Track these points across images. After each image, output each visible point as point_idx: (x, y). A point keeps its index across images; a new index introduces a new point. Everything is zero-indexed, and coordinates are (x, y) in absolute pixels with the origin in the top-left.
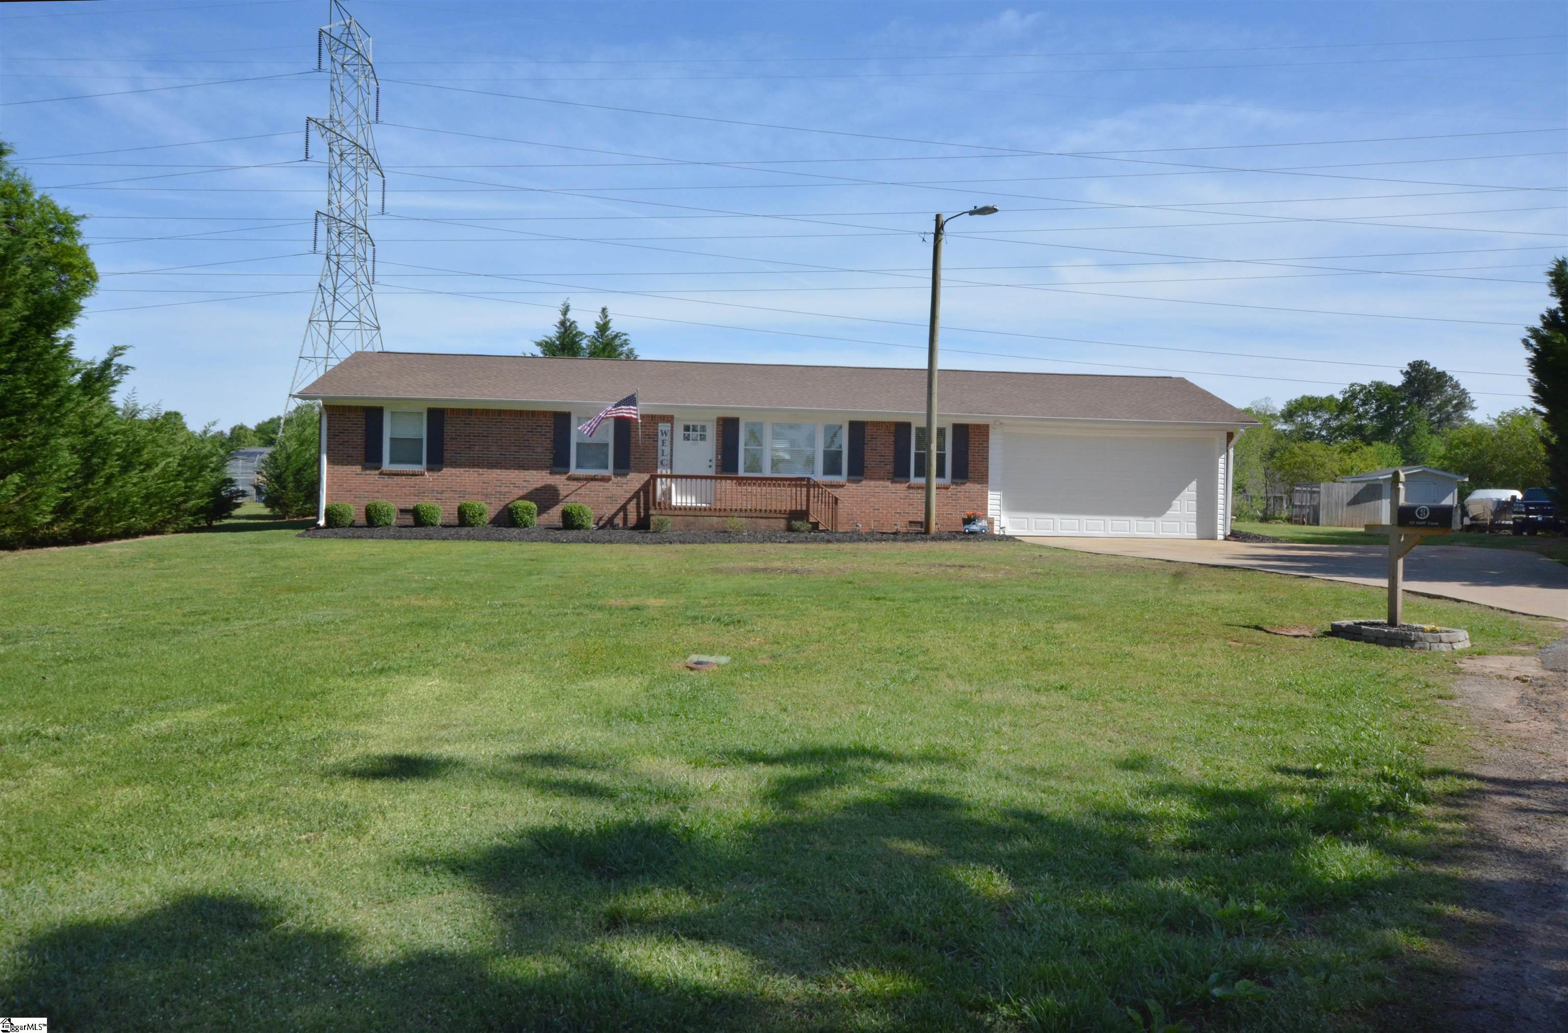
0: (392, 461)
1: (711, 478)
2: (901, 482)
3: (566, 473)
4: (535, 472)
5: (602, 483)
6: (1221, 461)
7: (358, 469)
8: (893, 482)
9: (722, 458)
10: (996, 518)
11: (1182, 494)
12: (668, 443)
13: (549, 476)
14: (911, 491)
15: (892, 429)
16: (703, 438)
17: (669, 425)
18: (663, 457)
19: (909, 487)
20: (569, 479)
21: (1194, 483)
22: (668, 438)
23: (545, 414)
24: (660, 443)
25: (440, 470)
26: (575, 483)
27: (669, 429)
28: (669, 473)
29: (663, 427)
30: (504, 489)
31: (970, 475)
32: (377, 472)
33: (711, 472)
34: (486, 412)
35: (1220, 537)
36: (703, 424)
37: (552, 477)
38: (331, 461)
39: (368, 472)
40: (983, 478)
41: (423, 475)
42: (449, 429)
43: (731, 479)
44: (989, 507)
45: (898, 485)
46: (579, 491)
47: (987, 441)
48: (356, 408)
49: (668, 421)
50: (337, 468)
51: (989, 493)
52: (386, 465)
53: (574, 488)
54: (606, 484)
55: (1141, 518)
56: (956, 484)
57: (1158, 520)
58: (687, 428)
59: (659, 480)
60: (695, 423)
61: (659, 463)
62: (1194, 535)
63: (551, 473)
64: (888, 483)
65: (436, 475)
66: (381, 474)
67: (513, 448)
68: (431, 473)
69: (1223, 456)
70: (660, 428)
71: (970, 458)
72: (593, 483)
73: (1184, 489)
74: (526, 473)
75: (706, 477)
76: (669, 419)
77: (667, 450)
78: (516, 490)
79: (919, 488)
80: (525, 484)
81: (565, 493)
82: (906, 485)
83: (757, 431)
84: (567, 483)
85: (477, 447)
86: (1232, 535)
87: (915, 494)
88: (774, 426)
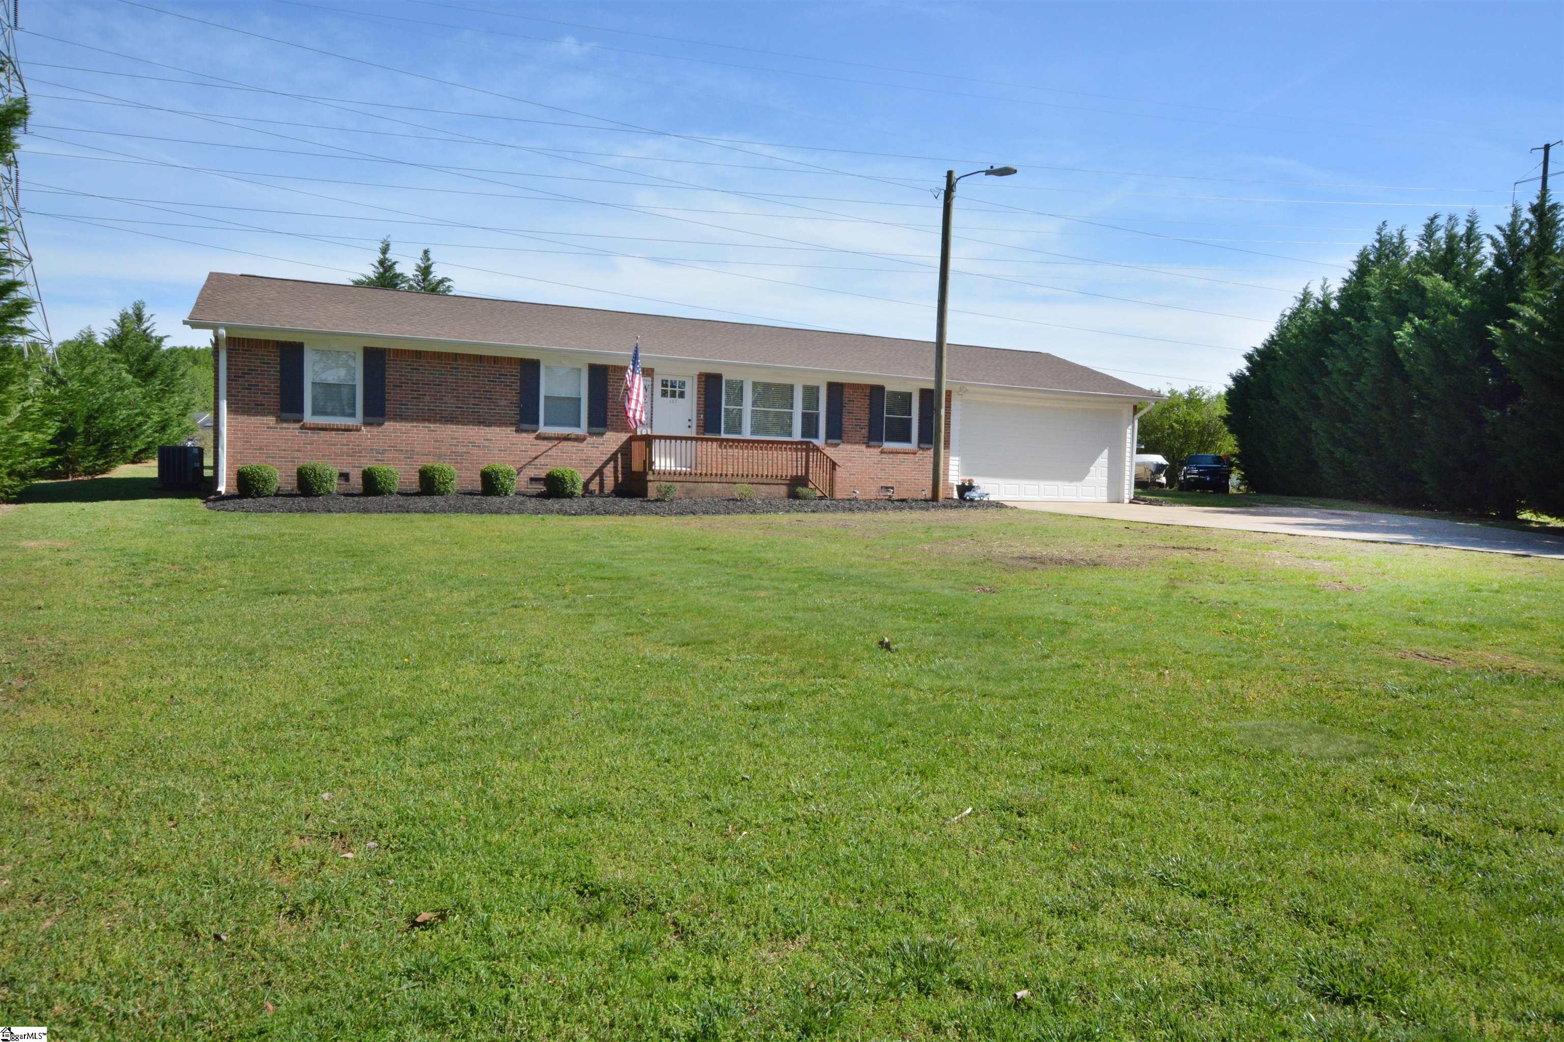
0: (315, 413)
1: (691, 439)
2: (875, 447)
3: (535, 431)
4: (498, 429)
5: (576, 444)
6: (1129, 431)
7: (271, 420)
8: (868, 446)
9: (705, 417)
11: (1097, 460)
13: (515, 434)
14: (884, 456)
15: (868, 391)
16: (682, 395)
19: (882, 452)
20: (538, 438)
21: (1106, 451)
23: (510, 360)
25: (381, 424)
26: (545, 442)
27: (650, 383)
30: (461, 449)
32: (297, 425)
33: (692, 433)
34: (438, 356)
35: (1127, 501)
36: (682, 379)
37: (518, 435)
38: (233, 409)
39: (285, 425)
40: (945, 444)
41: (358, 430)
42: (392, 375)
43: (713, 440)
44: (950, 472)
45: (872, 449)
46: (549, 453)
47: (950, 407)
48: (267, 342)
49: (648, 375)
50: (241, 418)
51: (950, 458)
52: (308, 417)
53: (544, 449)
54: (580, 445)
55: (1067, 483)
56: (923, 449)
57: (1078, 484)
58: (664, 384)
60: (673, 379)
62: (1105, 499)
63: (517, 431)
64: (863, 447)
65: (375, 430)
66: (301, 428)
67: (472, 401)
68: (368, 428)
69: (1130, 427)
72: (565, 443)
73: (1099, 456)
74: (488, 430)
75: (687, 439)
76: (648, 373)
78: (475, 451)
79: (892, 453)
80: (487, 443)
81: (534, 455)
82: (880, 450)
83: (737, 389)
84: (536, 442)
85: (427, 398)
86: (1135, 498)
87: (887, 458)
88: (755, 384)
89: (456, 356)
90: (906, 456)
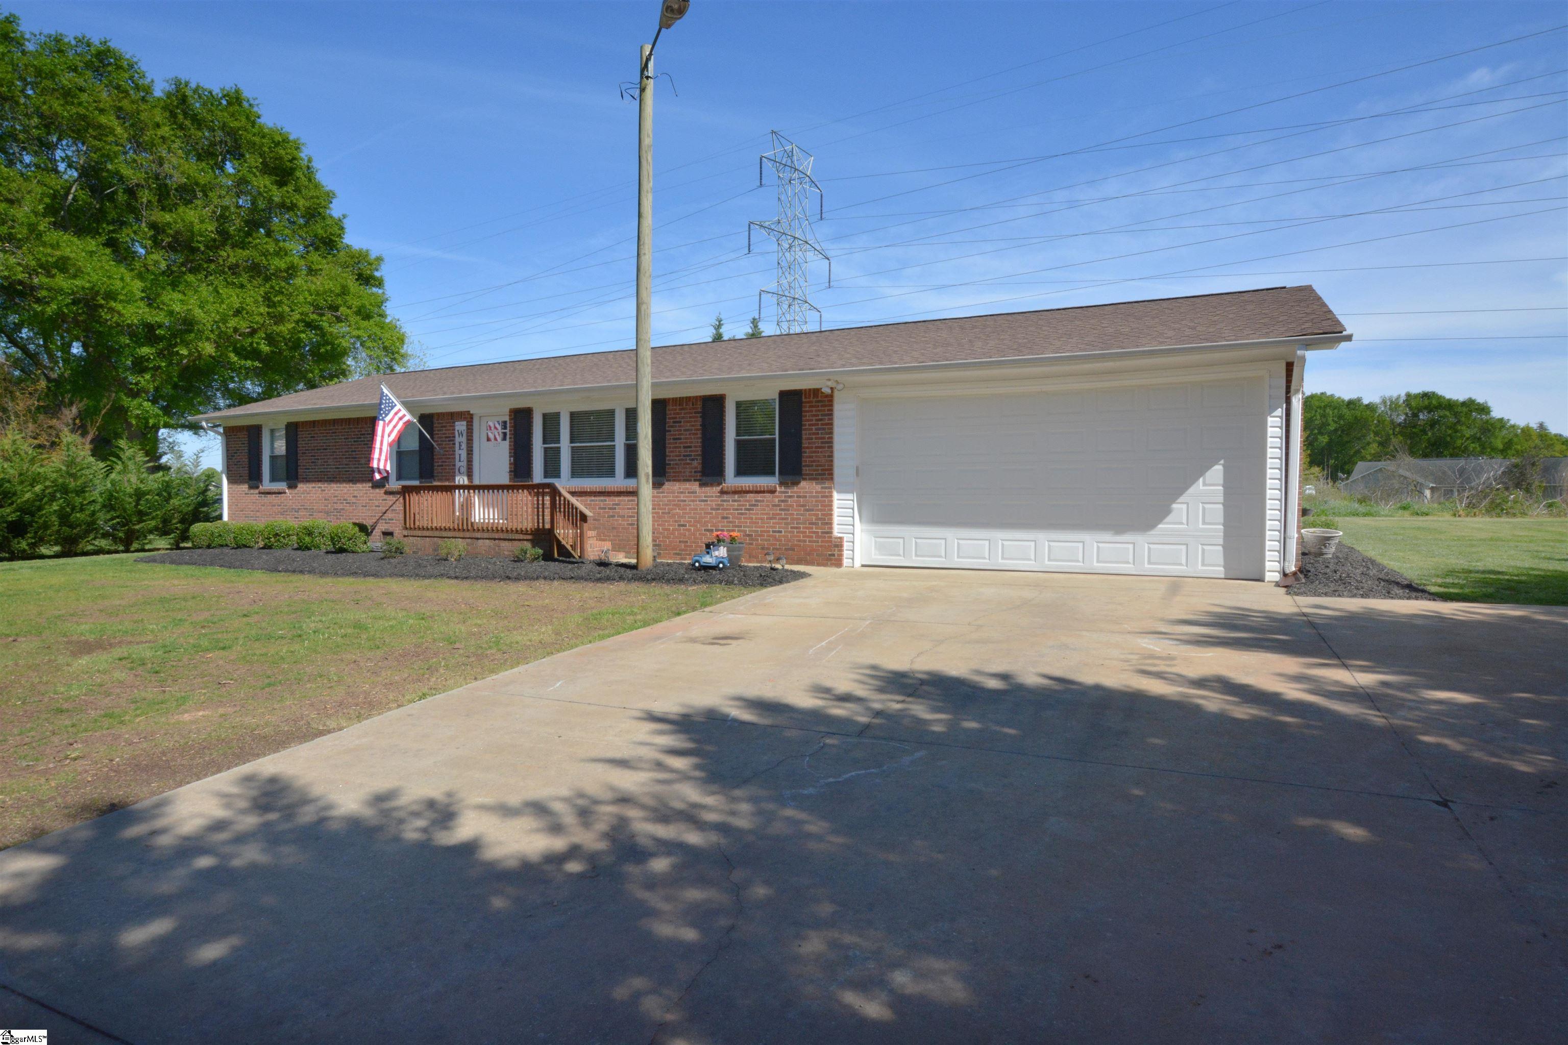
0: (271, 480)
2: (712, 485)
3: (384, 486)
4: (361, 486)
6: (1274, 424)
7: (246, 488)
8: (702, 485)
9: (514, 460)
10: (846, 537)
11: (1191, 490)
12: (464, 446)
13: (372, 491)
14: (725, 497)
15: (699, 405)
16: (504, 436)
17: (465, 423)
18: (461, 464)
19: (722, 492)
20: (386, 493)
22: (464, 439)
24: (457, 445)
25: (295, 487)
26: (391, 497)
27: (465, 428)
28: (466, 482)
29: (461, 426)
31: (805, 470)
32: (257, 491)
33: (505, 480)
34: (324, 423)
35: (1272, 574)
38: (230, 481)
39: (252, 491)
40: (825, 474)
41: (285, 493)
42: (301, 444)
43: (523, 487)
44: (836, 520)
45: (708, 489)
47: (830, 414)
48: (244, 427)
49: (465, 419)
50: (235, 486)
51: (836, 496)
52: (266, 484)
53: (390, 503)
55: (1107, 536)
56: (788, 484)
57: (1140, 539)
59: (457, 491)
60: (497, 419)
61: (457, 471)
63: (372, 487)
64: (695, 486)
65: (293, 492)
66: (260, 493)
68: (291, 491)
69: (1280, 412)
70: (457, 428)
71: (805, 444)
73: (1195, 480)
76: (468, 417)
77: (464, 454)
78: (348, 507)
79: (735, 492)
80: (354, 500)
81: (384, 509)
82: (719, 488)
83: (551, 422)
84: (386, 497)
85: (320, 461)
86: (1302, 570)
87: (731, 502)
88: (573, 415)
89: (335, 422)
90: (759, 497)
